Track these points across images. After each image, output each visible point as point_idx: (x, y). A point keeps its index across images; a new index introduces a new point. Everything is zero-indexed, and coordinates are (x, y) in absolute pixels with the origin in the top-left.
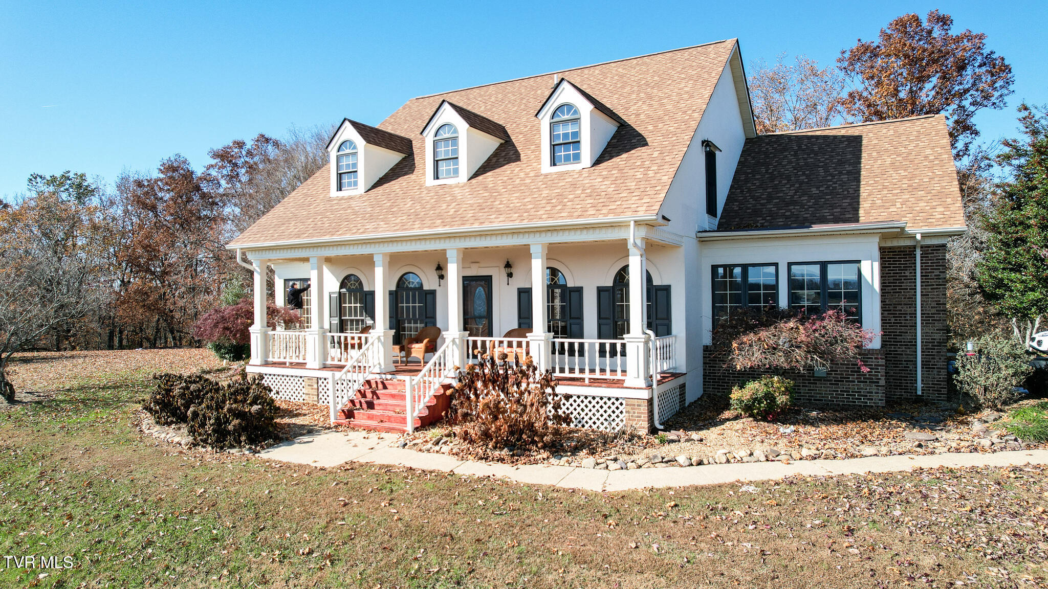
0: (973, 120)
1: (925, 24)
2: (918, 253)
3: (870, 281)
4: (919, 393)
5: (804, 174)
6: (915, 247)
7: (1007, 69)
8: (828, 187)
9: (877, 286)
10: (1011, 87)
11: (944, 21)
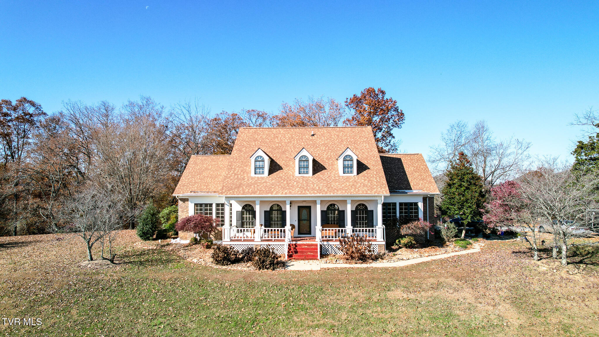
0: (392, 132)
1: (377, 92)
2: (428, 199)
3: (421, 208)
4: (428, 239)
5: (389, 171)
6: (427, 197)
7: (402, 114)
8: (398, 177)
9: (422, 210)
10: (404, 121)
11: (383, 93)
